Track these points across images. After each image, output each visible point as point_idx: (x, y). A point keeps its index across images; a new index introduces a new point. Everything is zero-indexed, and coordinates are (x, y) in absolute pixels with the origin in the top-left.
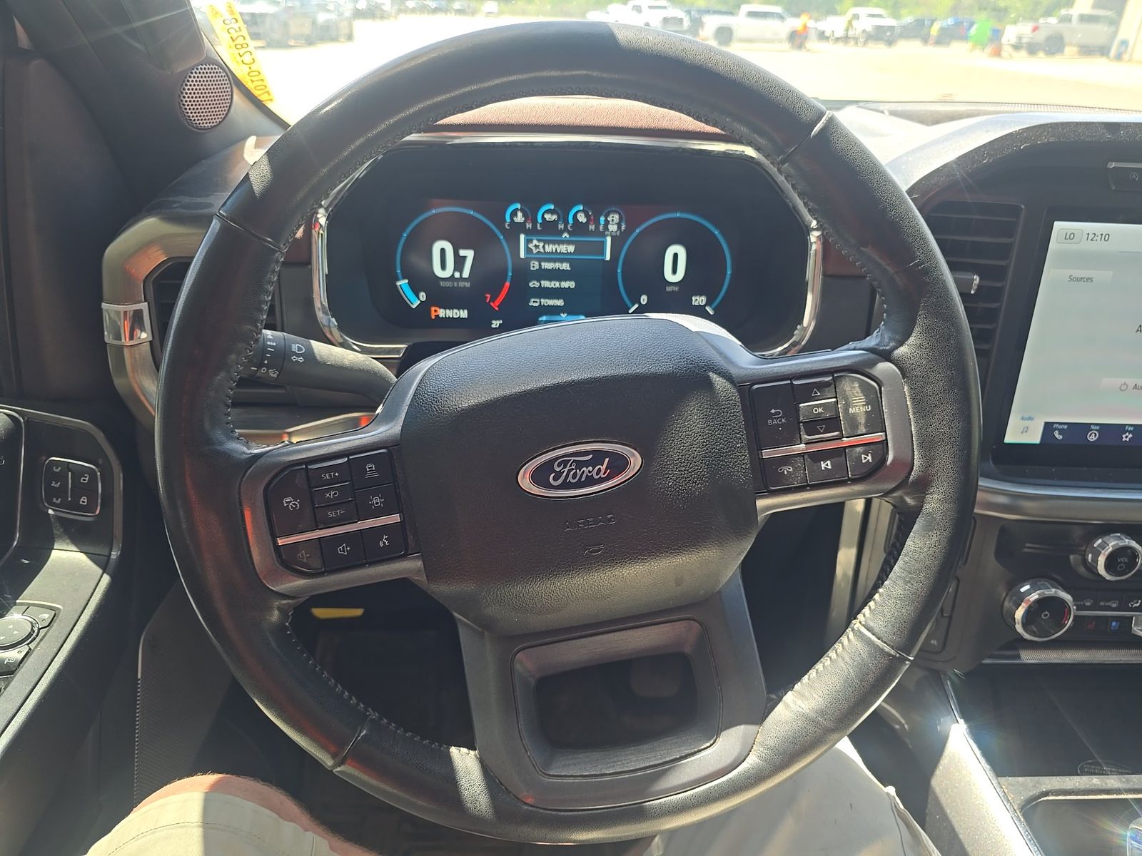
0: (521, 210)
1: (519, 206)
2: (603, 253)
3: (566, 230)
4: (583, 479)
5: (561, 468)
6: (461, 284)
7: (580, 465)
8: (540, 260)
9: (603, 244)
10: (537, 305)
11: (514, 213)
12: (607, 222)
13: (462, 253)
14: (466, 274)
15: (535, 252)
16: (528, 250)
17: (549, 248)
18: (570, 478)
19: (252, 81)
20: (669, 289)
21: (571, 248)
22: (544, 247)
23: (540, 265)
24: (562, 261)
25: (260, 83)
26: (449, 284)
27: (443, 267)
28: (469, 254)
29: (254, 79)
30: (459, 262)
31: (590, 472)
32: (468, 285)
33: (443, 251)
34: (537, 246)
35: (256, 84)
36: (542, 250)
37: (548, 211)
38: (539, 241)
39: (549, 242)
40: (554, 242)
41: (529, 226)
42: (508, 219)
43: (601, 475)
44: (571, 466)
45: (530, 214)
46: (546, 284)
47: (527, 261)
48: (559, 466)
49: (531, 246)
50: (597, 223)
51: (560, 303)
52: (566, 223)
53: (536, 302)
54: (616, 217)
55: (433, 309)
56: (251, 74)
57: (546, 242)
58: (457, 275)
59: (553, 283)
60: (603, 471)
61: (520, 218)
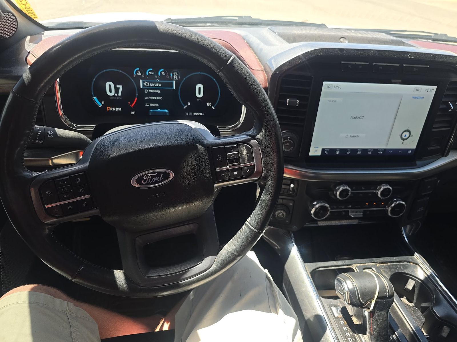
0: (140, 70)
1: (139, 69)
2: (172, 87)
3: (158, 78)
4: (154, 181)
5: (146, 178)
6: (118, 98)
7: (153, 177)
8: (148, 89)
9: (172, 83)
10: (148, 106)
11: (137, 72)
12: (173, 75)
13: (118, 86)
14: (120, 94)
15: (146, 86)
16: (143, 85)
17: (151, 85)
18: (149, 181)
19: (27, 11)
20: (198, 100)
21: (160, 85)
22: (149, 84)
23: (148, 91)
24: (157, 89)
25: (31, 11)
26: (113, 98)
27: (111, 92)
28: (121, 87)
29: (27, 10)
30: (117, 90)
31: (156, 179)
32: (121, 98)
33: (110, 86)
34: (147, 84)
35: (29, 11)
36: (149, 86)
37: (150, 71)
38: (147, 82)
39: (152, 83)
40: (153, 83)
41: (143, 76)
42: (135, 74)
43: (160, 180)
44: (149, 177)
45: (144, 72)
46: (151, 98)
47: (143, 89)
48: (145, 177)
49: (144, 84)
50: (170, 76)
51: (157, 105)
52: (158, 75)
53: (148, 105)
54: (176, 74)
55: (108, 107)
56: (26, 8)
57: (150, 82)
58: (116, 95)
59: (154, 98)
60: (161, 178)
61: (139, 73)
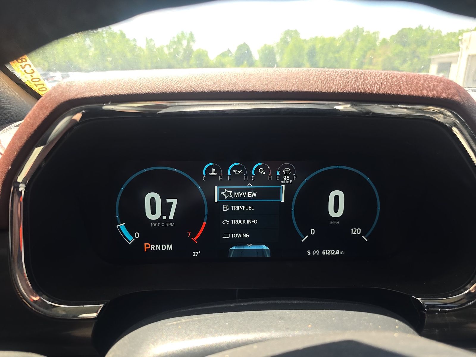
0: (214, 167)
1: (212, 164)
2: (279, 197)
3: (250, 181)
6: (168, 224)
8: (230, 204)
9: (279, 191)
10: (228, 238)
11: (209, 170)
12: (282, 174)
13: (169, 201)
14: (171, 217)
15: (226, 197)
16: (221, 197)
17: (236, 195)
19: (36, 85)
20: (333, 223)
21: (254, 195)
22: (233, 194)
23: (230, 208)
24: (247, 204)
25: (42, 86)
26: (158, 225)
27: (153, 212)
28: (174, 202)
29: (37, 83)
30: (166, 208)
32: (173, 225)
33: (153, 200)
34: (227, 194)
35: (39, 87)
36: (231, 196)
37: (235, 168)
38: (228, 189)
39: (237, 190)
40: (240, 190)
41: (221, 178)
42: (204, 174)
45: (222, 169)
46: (236, 222)
47: (220, 204)
49: (222, 193)
50: (275, 175)
51: (246, 236)
52: (250, 175)
53: (228, 236)
54: (289, 170)
55: (145, 244)
56: (34, 80)
57: (234, 191)
58: (164, 218)
59: (240, 221)
61: (213, 173)
